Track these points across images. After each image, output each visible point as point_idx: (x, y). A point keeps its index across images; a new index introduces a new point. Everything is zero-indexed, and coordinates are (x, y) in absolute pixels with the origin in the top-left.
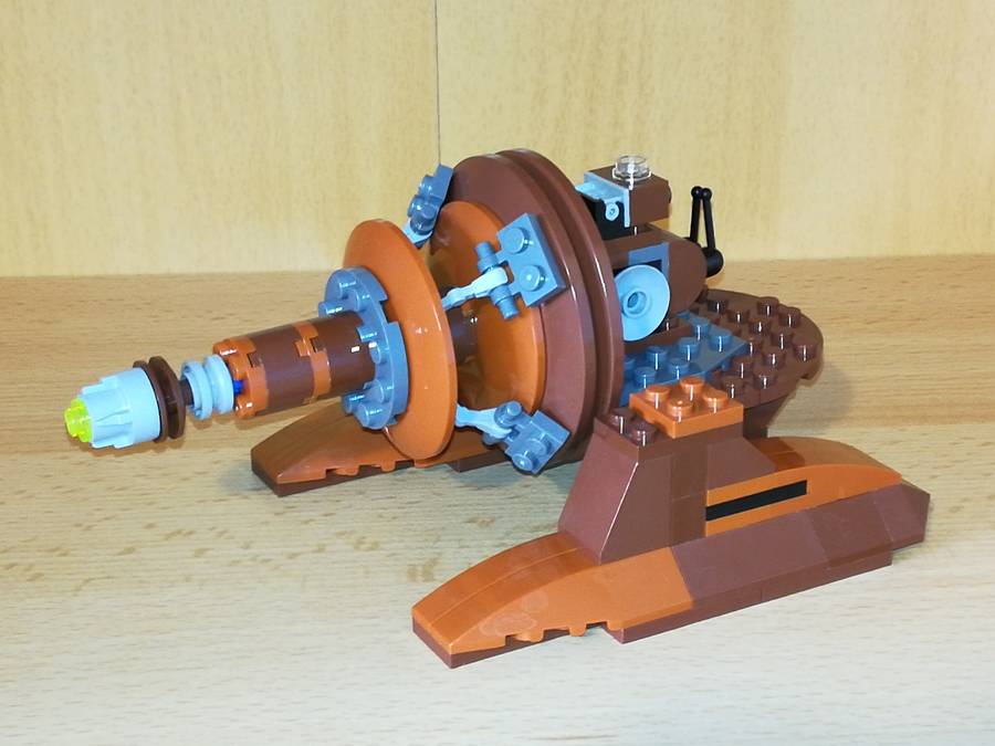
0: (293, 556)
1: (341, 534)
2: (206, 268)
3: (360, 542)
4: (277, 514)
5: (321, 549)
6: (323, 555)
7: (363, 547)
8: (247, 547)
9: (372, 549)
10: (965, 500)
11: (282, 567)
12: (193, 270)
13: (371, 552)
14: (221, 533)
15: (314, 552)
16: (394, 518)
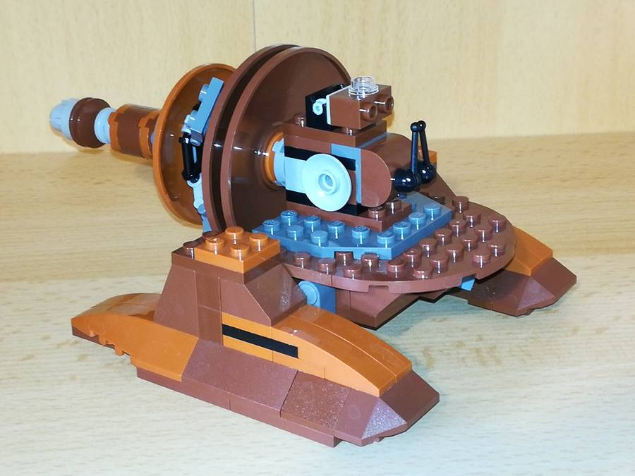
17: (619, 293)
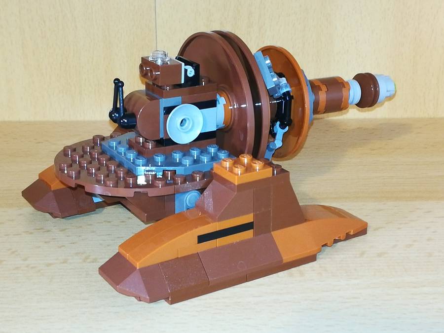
0: (49, 265)
1: (77, 254)
2: (39, 118)
3: (87, 258)
4: (46, 242)
5: (65, 262)
6: (66, 265)
7: (89, 260)
8: (25, 260)
9: (93, 262)
10: (415, 241)
11: (42, 271)
12: (32, 119)
13: (92, 264)
14: (13, 252)
15: (61, 263)
16: (108, 246)
17: (399, 228)
